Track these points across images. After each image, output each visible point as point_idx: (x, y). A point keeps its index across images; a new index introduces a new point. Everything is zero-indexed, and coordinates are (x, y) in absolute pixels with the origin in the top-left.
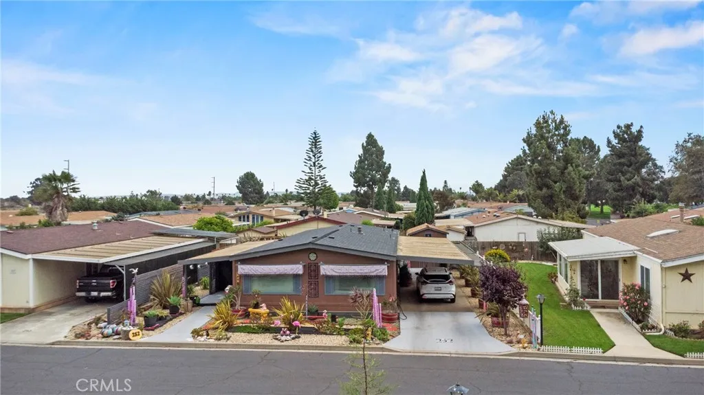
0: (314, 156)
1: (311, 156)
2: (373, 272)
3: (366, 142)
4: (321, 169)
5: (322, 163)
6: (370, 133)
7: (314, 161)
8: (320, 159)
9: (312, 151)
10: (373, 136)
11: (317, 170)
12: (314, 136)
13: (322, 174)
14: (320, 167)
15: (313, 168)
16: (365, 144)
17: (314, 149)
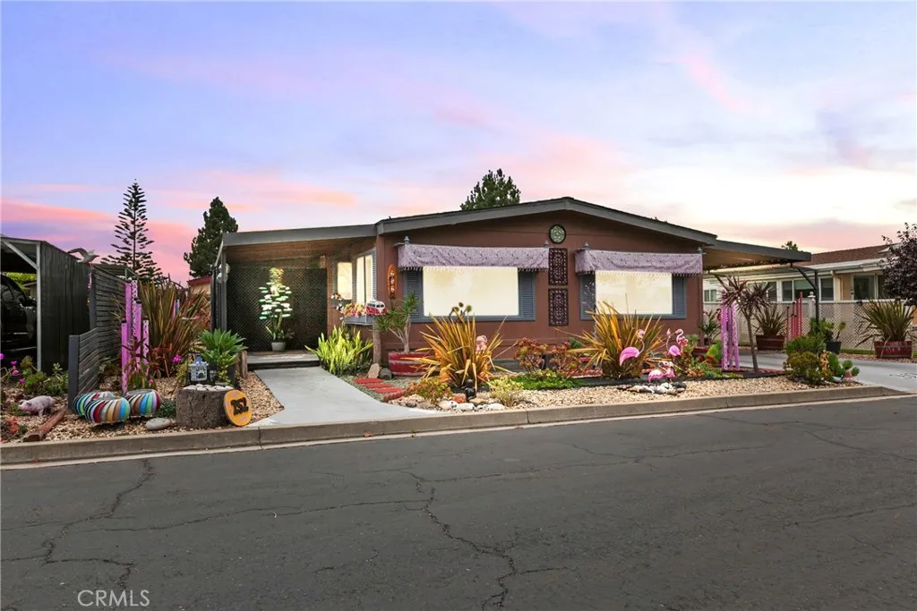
0: (133, 223)
1: (129, 223)
2: (680, 267)
3: (210, 211)
4: (144, 243)
5: (146, 234)
6: (217, 198)
7: (132, 230)
8: (144, 228)
9: (130, 215)
10: (222, 203)
11: (138, 245)
12: (134, 191)
13: (145, 251)
14: (144, 240)
15: (131, 241)
16: (208, 215)
17: (133, 212)
